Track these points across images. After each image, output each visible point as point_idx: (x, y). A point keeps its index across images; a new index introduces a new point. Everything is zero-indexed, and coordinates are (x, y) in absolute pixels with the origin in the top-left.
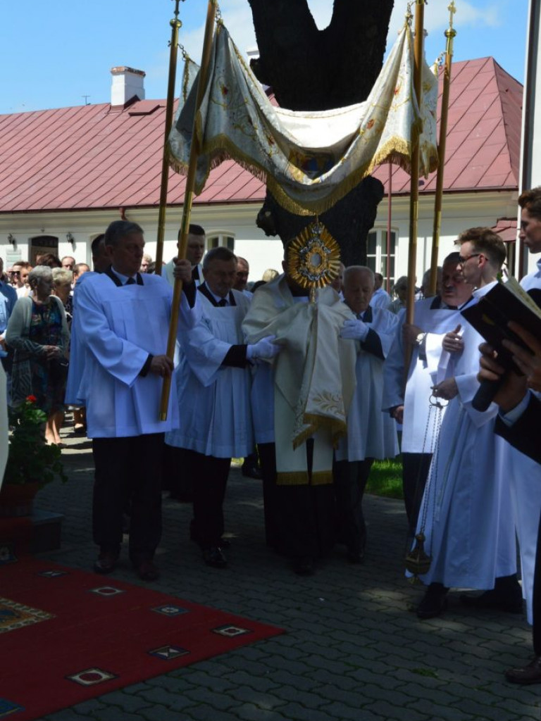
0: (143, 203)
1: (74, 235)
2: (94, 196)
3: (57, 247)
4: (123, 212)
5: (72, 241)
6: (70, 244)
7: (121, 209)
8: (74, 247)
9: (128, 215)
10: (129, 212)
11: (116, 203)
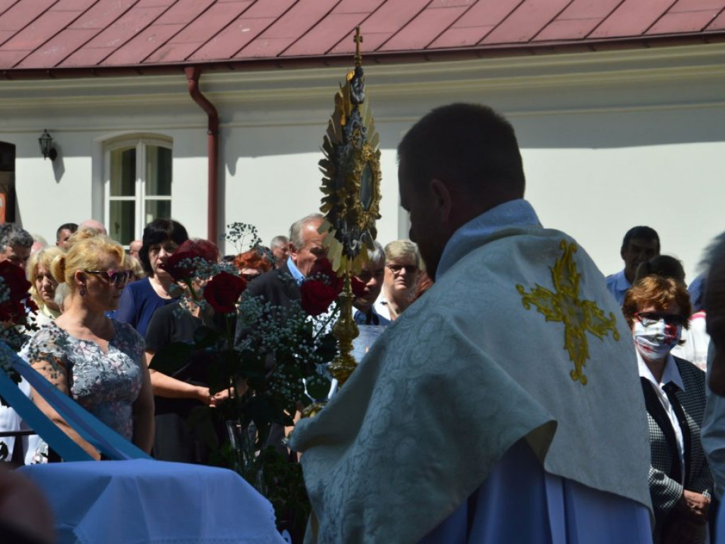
0: (248, 54)
1: (59, 139)
2: (112, 39)
3: (11, 168)
4: (195, 78)
5: (52, 153)
6: (48, 161)
7: (190, 71)
8: (59, 171)
9: (208, 87)
10: (209, 78)
11: (176, 55)
